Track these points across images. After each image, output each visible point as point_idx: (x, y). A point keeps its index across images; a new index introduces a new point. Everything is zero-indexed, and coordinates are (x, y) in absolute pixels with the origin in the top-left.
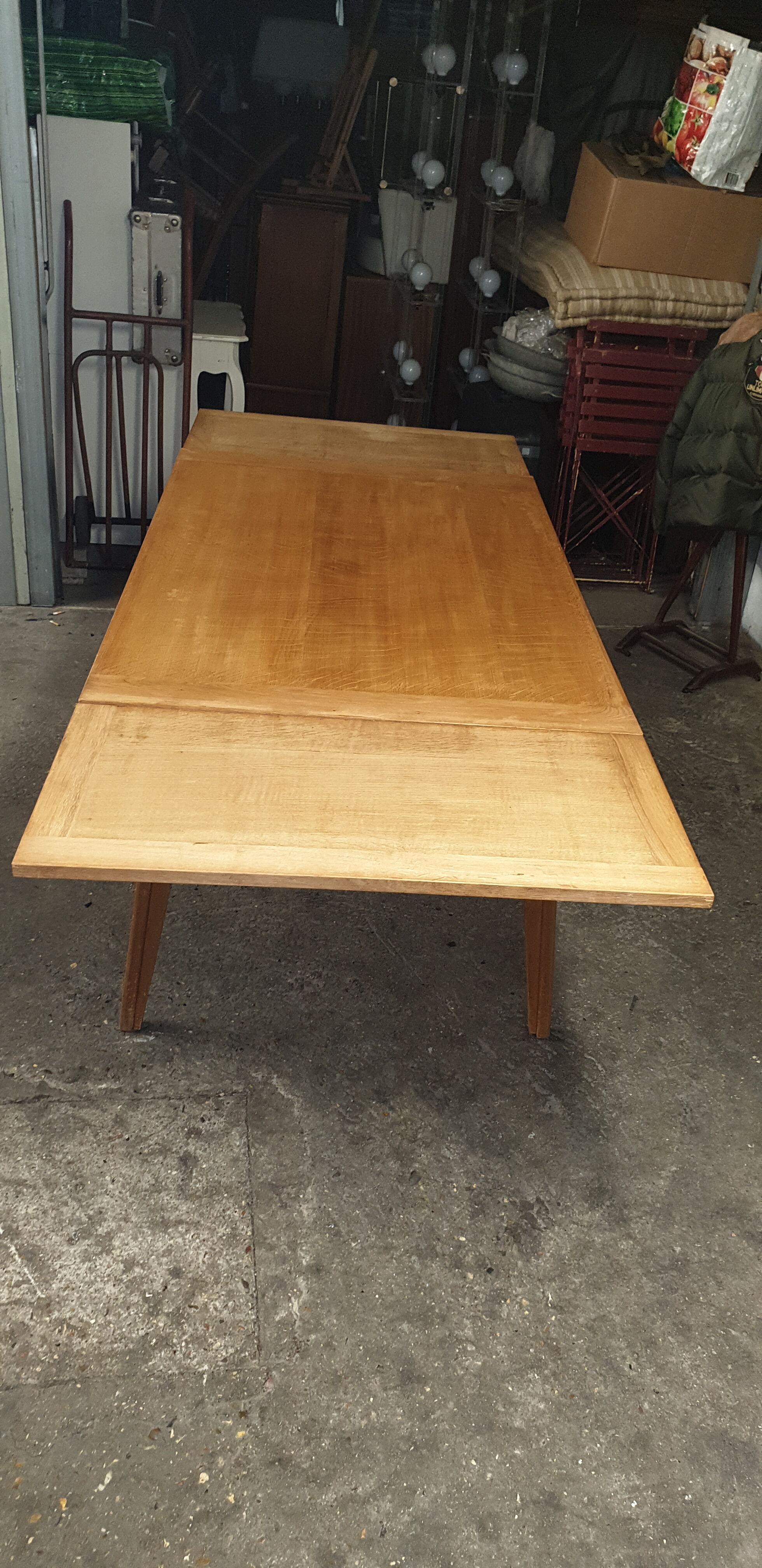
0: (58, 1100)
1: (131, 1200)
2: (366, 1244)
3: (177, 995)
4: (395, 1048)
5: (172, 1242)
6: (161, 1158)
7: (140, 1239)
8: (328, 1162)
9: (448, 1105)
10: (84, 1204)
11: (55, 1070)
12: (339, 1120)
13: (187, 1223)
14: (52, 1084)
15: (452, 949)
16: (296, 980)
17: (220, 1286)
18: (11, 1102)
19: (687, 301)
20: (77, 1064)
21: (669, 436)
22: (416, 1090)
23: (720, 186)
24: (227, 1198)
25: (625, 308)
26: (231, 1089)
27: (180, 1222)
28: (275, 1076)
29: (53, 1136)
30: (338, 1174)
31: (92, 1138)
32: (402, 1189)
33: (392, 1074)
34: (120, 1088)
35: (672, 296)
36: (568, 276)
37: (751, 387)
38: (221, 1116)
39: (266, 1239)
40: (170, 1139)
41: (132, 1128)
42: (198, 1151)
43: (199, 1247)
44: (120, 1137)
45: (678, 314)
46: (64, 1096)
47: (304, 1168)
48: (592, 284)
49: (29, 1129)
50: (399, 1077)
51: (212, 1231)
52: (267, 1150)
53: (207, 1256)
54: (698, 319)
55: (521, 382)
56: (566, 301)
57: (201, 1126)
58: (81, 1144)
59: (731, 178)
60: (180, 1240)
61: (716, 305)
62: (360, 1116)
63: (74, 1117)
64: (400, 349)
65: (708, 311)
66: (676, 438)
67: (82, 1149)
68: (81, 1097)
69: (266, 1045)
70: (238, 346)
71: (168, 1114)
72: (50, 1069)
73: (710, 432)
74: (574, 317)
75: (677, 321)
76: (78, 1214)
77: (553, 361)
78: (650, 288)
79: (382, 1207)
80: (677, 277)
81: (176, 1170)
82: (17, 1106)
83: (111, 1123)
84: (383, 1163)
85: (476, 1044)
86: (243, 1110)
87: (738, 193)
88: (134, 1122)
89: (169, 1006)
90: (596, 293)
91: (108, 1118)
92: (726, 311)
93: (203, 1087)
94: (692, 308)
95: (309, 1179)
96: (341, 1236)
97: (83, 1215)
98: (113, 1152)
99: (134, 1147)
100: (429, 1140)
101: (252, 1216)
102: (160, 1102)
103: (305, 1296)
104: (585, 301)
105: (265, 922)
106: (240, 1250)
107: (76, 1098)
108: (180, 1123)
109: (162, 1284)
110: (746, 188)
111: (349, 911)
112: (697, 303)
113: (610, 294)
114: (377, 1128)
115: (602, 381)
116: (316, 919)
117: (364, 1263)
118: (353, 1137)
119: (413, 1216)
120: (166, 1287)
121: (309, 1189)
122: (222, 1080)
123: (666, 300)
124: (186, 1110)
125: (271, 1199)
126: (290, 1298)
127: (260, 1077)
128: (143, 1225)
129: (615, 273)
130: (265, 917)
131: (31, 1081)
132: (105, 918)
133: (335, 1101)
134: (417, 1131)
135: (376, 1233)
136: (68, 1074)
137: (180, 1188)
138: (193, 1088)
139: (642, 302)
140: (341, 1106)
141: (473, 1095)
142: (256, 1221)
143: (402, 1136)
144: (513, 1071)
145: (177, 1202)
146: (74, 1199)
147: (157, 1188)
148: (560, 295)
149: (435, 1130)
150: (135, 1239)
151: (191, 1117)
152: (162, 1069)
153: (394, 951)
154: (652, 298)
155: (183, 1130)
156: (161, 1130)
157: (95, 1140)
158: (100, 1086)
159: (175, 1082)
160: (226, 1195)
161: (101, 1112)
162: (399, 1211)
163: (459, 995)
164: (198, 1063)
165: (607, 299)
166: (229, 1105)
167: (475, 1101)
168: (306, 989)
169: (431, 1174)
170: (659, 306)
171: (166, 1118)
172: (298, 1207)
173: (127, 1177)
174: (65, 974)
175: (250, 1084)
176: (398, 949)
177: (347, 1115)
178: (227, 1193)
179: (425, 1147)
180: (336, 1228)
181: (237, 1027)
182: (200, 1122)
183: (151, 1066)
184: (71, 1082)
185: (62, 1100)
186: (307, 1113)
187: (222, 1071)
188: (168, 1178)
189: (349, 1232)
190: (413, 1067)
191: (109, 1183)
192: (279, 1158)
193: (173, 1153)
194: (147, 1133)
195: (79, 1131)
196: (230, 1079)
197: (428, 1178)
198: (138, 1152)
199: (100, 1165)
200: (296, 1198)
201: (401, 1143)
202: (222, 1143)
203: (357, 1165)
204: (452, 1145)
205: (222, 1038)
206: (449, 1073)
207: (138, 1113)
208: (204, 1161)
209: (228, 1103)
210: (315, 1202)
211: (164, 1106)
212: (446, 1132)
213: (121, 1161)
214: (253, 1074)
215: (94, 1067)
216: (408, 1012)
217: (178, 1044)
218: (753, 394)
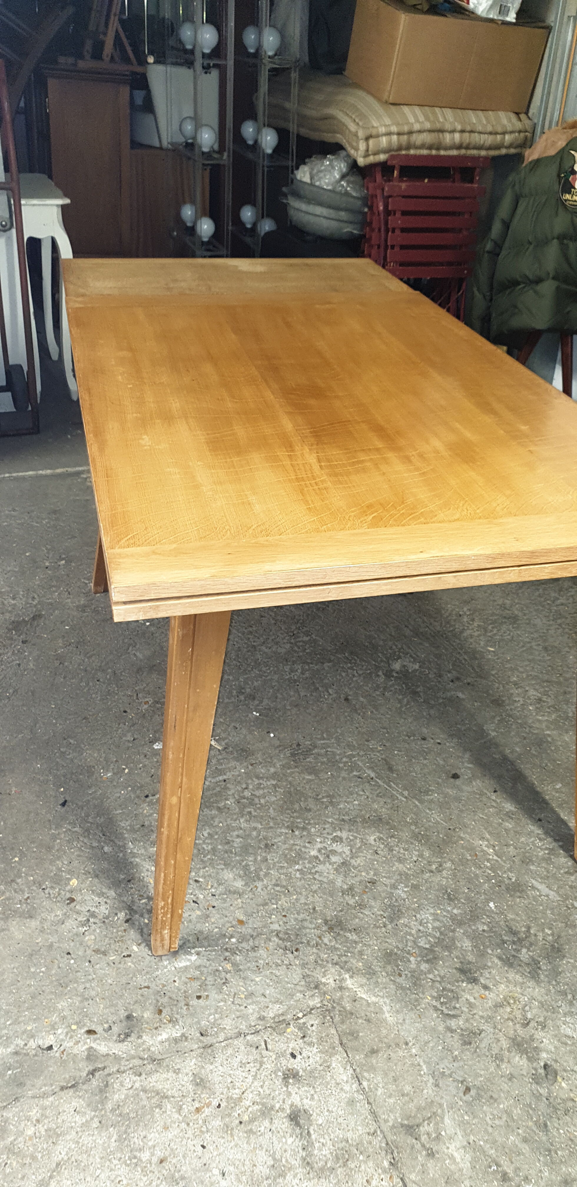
0: (118, 1071)
3: (201, 897)
4: (455, 911)
6: (266, 1123)
8: (451, 1076)
9: (539, 968)
11: (99, 1029)
12: (438, 1017)
14: (102, 1048)
15: (458, 782)
16: (319, 851)
18: (62, 1088)
19: (471, 132)
20: (123, 1014)
21: (488, 252)
22: (500, 958)
23: (495, 18)
24: (365, 1162)
25: (419, 142)
26: (308, 1006)
28: (347, 976)
29: (128, 1126)
30: (468, 1090)
31: (176, 1116)
32: (544, 1092)
33: (467, 944)
34: (183, 1035)
35: (459, 128)
36: (363, 116)
37: (568, 196)
38: (311, 1044)
40: (268, 1092)
41: (219, 1089)
42: (305, 1101)
44: (208, 1105)
45: (464, 145)
46: (123, 1062)
47: (429, 1091)
48: (388, 121)
49: (95, 1124)
50: (475, 947)
52: (379, 1078)
54: (480, 148)
55: (325, 223)
56: (367, 139)
57: (297, 1064)
58: (166, 1128)
59: (503, 10)
61: (496, 133)
62: (458, 1006)
63: (145, 1091)
64: (188, 212)
65: (488, 140)
66: (495, 254)
67: (170, 1136)
68: (142, 1059)
69: (320, 937)
70: (60, 209)
71: (251, 1058)
72: (93, 1028)
73: (530, 243)
74: (375, 154)
75: (463, 152)
77: (352, 200)
78: (439, 122)
79: (536, 1123)
80: (458, 110)
81: (291, 1136)
82: (71, 1091)
83: (191, 1087)
84: (509, 1062)
85: (533, 888)
86: (333, 1031)
87: (510, 24)
88: (217, 1079)
89: (199, 913)
90: (394, 129)
91: (185, 1080)
92: (505, 138)
94: (477, 139)
95: (441, 1105)
96: (510, 1180)
98: (208, 1131)
99: (229, 1115)
100: (541, 1019)
101: (402, 1179)
102: (236, 1042)
104: (384, 138)
105: (259, 787)
107: (137, 1062)
108: (269, 1066)
110: (516, 19)
111: (338, 757)
112: (480, 133)
113: (406, 129)
114: (482, 1017)
115: (404, 213)
116: (310, 774)
118: (462, 1035)
121: (447, 1121)
122: (292, 995)
123: (453, 131)
124: (269, 1047)
125: (413, 1147)
127: (331, 981)
129: (406, 109)
130: (256, 781)
131: (75, 1051)
132: (88, 816)
133: (423, 993)
134: (523, 1009)
136: (115, 1029)
137: (307, 1163)
138: (265, 1014)
139: (434, 135)
140: (433, 997)
141: (559, 950)
142: (410, 1185)
143: (512, 1020)
147: (279, 1169)
148: (361, 134)
149: (541, 1002)
151: (279, 1055)
152: (221, 997)
153: (403, 795)
154: (441, 131)
155: (276, 1075)
156: (253, 1082)
157: (181, 1118)
158: (160, 1038)
159: (242, 1010)
160: (361, 1158)
161: (174, 1075)
162: (556, 1125)
163: (490, 833)
164: (257, 979)
165: (403, 134)
166: (314, 1028)
167: (564, 956)
168: (334, 859)
169: (565, 1064)
170: (447, 138)
171: (252, 1065)
172: (446, 1151)
173: (237, 1163)
174: (68, 895)
175: (325, 993)
176: (406, 793)
177: (444, 1009)
178: (361, 1153)
179: (542, 1029)
180: (500, 1169)
181: (281, 923)
182: (292, 1060)
183: (207, 996)
184: (123, 1041)
185: (122, 1068)
186: (400, 1017)
187: (288, 983)
188: (285, 1151)
189: (517, 1169)
190: (484, 931)
191: (220, 1177)
192: (397, 1086)
193: (278, 1111)
194: (237, 1091)
195: (157, 1110)
196: (301, 992)
197: (565, 1070)
198: (237, 1122)
199: (200, 1154)
200: (438, 1137)
201: (515, 1031)
202: (328, 1083)
203: (482, 1073)
204: (568, 1020)
205: (270, 940)
206: (523, 929)
207: (217, 1065)
208: (317, 1114)
209: (312, 1025)
210: (460, 1137)
211: (243, 1048)
212: (553, 1003)
213: (223, 1141)
214: (323, 980)
215: (143, 1012)
216: (449, 864)
217: (225, 959)
218: (571, 203)
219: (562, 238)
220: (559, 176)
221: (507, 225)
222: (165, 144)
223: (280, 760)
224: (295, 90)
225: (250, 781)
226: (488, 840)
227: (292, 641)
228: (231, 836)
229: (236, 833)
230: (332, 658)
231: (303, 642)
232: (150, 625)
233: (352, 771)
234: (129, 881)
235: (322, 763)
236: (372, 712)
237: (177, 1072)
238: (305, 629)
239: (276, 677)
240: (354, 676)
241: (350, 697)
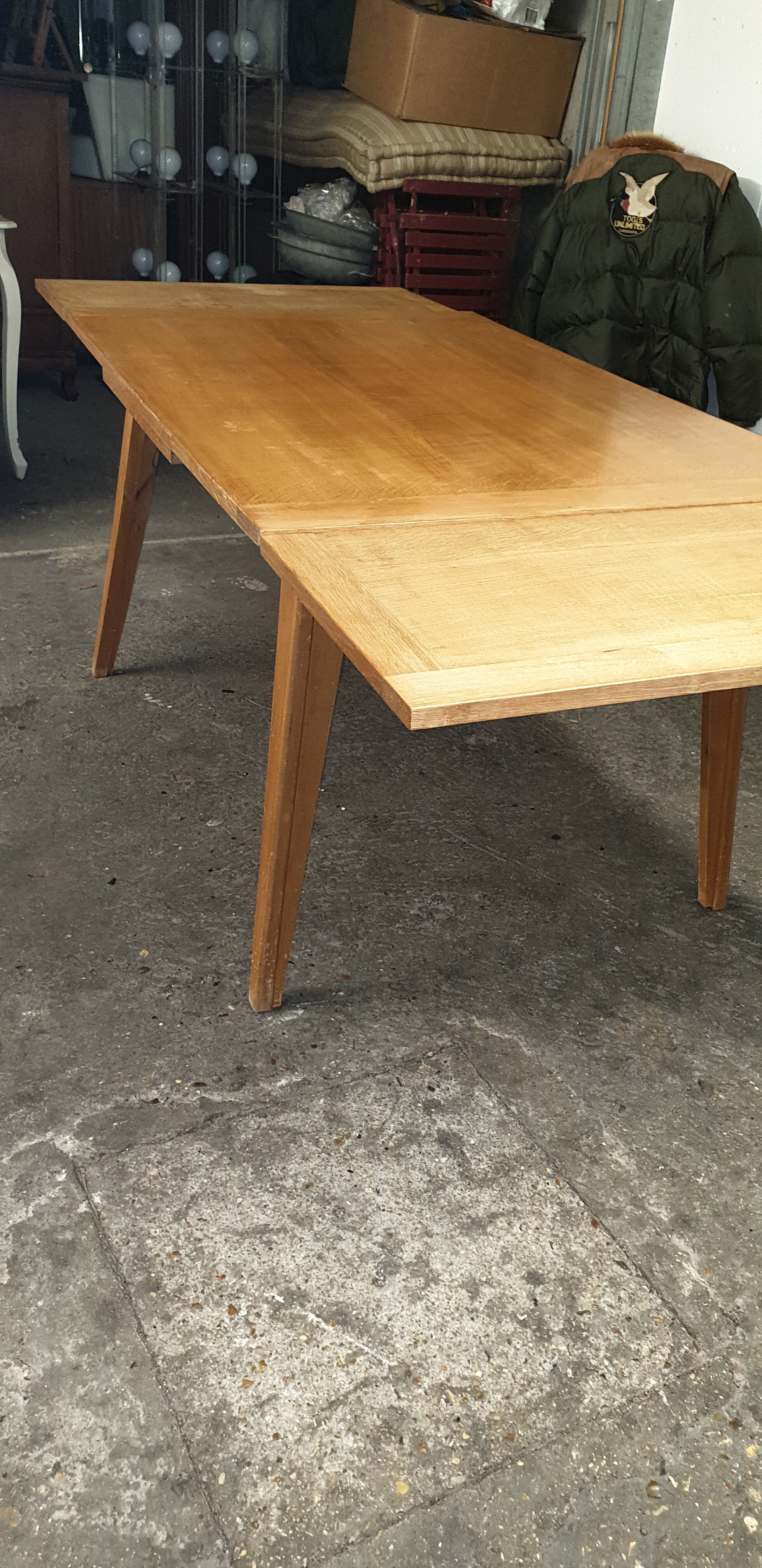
0: (239, 1115)
1: (416, 1208)
2: (713, 1176)
3: (296, 958)
4: (579, 956)
5: (501, 1243)
6: (415, 1147)
7: (462, 1252)
8: (602, 1097)
9: (680, 1002)
10: (362, 1230)
11: (208, 1081)
12: (580, 1048)
13: (502, 1214)
14: (216, 1097)
15: (559, 842)
16: (420, 909)
17: (594, 1276)
18: (179, 1134)
19: (498, 156)
20: (231, 1066)
21: (529, 290)
22: (635, 995)
23: (522, 24)
24: (528, 1171)
25: (438, 166)
26: (438, 1046)
27: (493, 1217)
28: (474, 1018)
29: (263, 1160)
30: (623, 1107)
31: (314, 1148)
32: (702, 1103)
33: (598, 985)
34: (304, 1079)
35: (484, 150)
36: (371, 134)
37: (620, 224)
38: (449, 1078)
39: (602, 1204)
40: (410, 1121)
41: (355, 1122)
42: (452, 1126)
43: (538, 1239)
44: (348, 1136)
45: (490, 171)
46: (242, 1107)
47: (582, 1111)
48: (402, 140)
49: (226, 1160)
50: (606, 985)
51: (539, 1215)
52: (528, 1103)
53: (555, 1247)
54: (507, 176)
55: (327, 262)
56: (378, 160)
57: (437, 1095)
58: (306, 1159)
59: (530, 15)
60: (509, 1237)
61: (527, 159)
62: (598, 1037)
63: (273, 1129)
65: (518, 167)
66: (537, 293)
67: (312, 1165)
68: (265, 1103)
69: (438, 986)
70: (3, 234)
71: (386, 1094)
72: (201, 1080)
73: (578, 278)
74: (387, 179)
75: (489, 180)
76: (363, 1246)
77: (359, 235)
78: (461, 143)
79: (698, 1129)
80: (481, 131)
81: (444, 1156)
82: (191, 1136)
83: (325, 1123)
84: (661, 1082)
85: (659, 931)
86: (469, 1065)
87: (538, 32)
88: (352, 1113)
90: (410, 149)
91: (317, 1118)
92: (535, 165)
93: (400, 1052)
94: (504, 165)
95: (597, 1122)
96: (680, 1176)
97: (370, 1245)
98: (352, 1158)
99: (373, 1143)
100: (689, 1044)
101: (569, 1184)
102: (365, 1082)
103: (694, 1256)
104: (398, 159)
105: (339, 856)
106: (586, 1227)
107: (259, 1106)
108: (407, 1099)
109: (528, 1297)
110: (545, 26)
111: (422, 826)
112: (508, 158)
113: (424, 149)
114: (626, 1046)
115: (423, 250)
116: (394, 842)
117: (726, 1198)
118: (608, 1062)
119: (736, 1131)
120: (535, 1300)
121: (606, 1134)
122: (417, 1038)
124: (403, 1083)
125: (574, 1157)
126: (680, 1264)
127: (458, 1023)
128: (453, 1233)
129: (421, 127)
130: (335, 852)
131: (186, 1101)
132: (144, 891)
133: (559, 1029)
134: (668, 1037)
135: (713, 1161)
136: (227, 1080)
137: (465, 1176)
138: (392, 1056)
139: (455, 159)
140: (571, 1032)
141: (697, 984)
142: (578, 1187)
143: (658, 1047)
144: (718, 949)
145: (473, 1193)
146: (344, 1228)
147: (437, 1184)
148: (371, 153)
149: (686, 1031)
150: (457, 1253)
151: (415, 1090)
152: (338, 1044)
153: (501, 856)
154: (464, 154)
155: (417, 1107)
156: (392, 1114)
157: (320, 1150)
158: (279, 1084)
159: (364, 1055)
160: (522, 1168)
161: (303, 1114)
162: (718, 1129)
163: (604, 886)
164: (376, 1026)
165: (420, 155)
166: (448, 1064)
167: (703, 990)
168: (437, 916)
169: (720, 1079)
170: (471, 163)
171: (387, 1099)
172: (609, 1158)
173: (391, 1182)
174: (140, 965)
175: (453, 1033)
176: (505, 854)
177: (584, 1041)
178: (522, 1165)
179: (691, 1053)
180: (668, 1168)
181: (391, 975)
182: (431, 1093)
183: (323, 1044)
184: (238, 1090)
185: (243, 1113)
186: (539, 1050)
187: (411, 1028)
188: (441, 1168)
189: (684, 1168)
190: (613, 971)
191: (375, 1195)
192: (548, 1109)
193: (424, 1137)
194: (376, 1122)
195: (292, 1145)
196: (426, 1035)
197: (720, 1084)
198: (382, 1148)
199: (348, 1178)
200: (600, 1148)
201: (663, 1055)
202: (473, 1110)
203: (635, 1092)
204: (716, 1043)
205: (383, 991)
206: (655, 968)
207: (349, 1102)
208: (468, 1136)
209: (446, 1062)
210: (622, 1147)
211: (374, 1085)
212: (699, 1030)
213: (370, 1165)
214: (449, 1022)
215: (255, 1063)
216: (564, 915)
217: (336, 1011)
218: (623, 231)
219: (615, 271)
220: (608, 200)
221: (550, 258)
222: (108, 174)
223: (357, 832)
224: (278, 108)
225: (327, 852)
226: (602, 892)
227: (347, 720)
228: (318, 902)
229: (322, 899)
230: (397, 735)
231: (360, 721)
232: (173, 708)
233: (441, 838)
234: (209, 948)
235: (407, 832)
236: (452, 783)
237: (306, 1111)
238: (359, 709)
239: (335, 755)
240: (425, 751)
241: (424, 772)
